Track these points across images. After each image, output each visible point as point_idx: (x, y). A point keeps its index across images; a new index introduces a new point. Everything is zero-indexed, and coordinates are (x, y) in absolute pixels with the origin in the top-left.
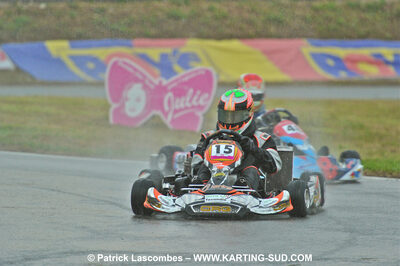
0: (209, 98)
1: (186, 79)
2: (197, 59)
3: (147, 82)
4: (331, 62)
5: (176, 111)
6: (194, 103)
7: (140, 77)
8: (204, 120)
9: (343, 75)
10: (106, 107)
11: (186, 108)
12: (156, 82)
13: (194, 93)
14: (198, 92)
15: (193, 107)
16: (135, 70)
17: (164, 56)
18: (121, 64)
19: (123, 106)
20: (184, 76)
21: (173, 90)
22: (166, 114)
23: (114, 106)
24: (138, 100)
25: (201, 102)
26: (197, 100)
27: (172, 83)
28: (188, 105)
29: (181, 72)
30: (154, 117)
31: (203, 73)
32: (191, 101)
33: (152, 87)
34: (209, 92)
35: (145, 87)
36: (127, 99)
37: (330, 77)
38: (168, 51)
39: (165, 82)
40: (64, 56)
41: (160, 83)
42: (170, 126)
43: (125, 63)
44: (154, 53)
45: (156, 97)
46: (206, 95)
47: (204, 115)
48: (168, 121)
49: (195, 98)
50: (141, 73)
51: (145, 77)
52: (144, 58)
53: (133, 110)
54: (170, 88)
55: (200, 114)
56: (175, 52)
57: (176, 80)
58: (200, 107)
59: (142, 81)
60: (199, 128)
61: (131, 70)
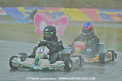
2: (63, 14)
4: (105, 16)
6: (61, 27)
8: (64, 33)
9: (108, 20)
10: (34, 28)
12: (50, 20)
13: (61, 24)
14: (63, 24)
16: (43, 16)
17: (54, 13)
18: (39, 15)
19: (39, 28)
20: (58, 19)
23: (36, 27)
24: (44, 26)
25: (63, 27)
29: (58, 17)
31: (64, 18)
33: (48, 22)
34: (66, 24)
35: (46, 22)
36: (40, 25)
37: (104, 20)
38: (55, 11)
39: (52, 20)
43: (40, 14)
44: (51, 12)
46: (65, 25)
51: (46, 19)
52: (47, 13)
56: (57, 12)
57: (56, 20)
60: (62, 35)
61: (42, 16)
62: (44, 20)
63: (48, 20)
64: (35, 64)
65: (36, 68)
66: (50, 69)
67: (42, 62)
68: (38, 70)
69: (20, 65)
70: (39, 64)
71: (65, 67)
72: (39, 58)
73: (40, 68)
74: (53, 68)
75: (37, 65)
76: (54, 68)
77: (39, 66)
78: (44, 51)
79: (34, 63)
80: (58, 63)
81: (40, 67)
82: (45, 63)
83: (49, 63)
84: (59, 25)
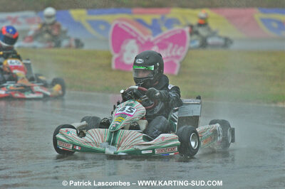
0: (184, 50)
1: (167, 37)
2: (178, 22)
3: (139, 39)
4: (275, 25)
6: (173, 53)
7: (134, 35)
8: (181, 67)
10: (110, 57)
11: (167, 58)
12: (146, 38)
13: (173, 47)
14: (176, 46)
15: (172, 57)
16: (131, 30)
17: (155, 21)
19: (121, 56)
20: (166, 35)
21: (158, 44)
23: (115, 56)
24: (133, 52)
25: (178, 53)
26: (176, 52)
27: (157, 40)
28: (169, 55)
29: (165, 31)
31: (180, 32)
32: (171, 52)
33: (143, 42)
34: (184, 46)
35: (138, 42)
36: (125, 51)
38: (158, 17)
39: (152, 39)
40: (83, 21)
41: (149, 39)
43: (123, 25)
44: (148, 18)
46: (182, 48)
47: (181, 63)
49: (174, 50)
51: (137, 35)
52: (140, 22)
53: (129, 59)
54: (156, 42)
55: (177, 62)
56: (163, 18)
57: (160, 38)
58: (177, 57)
59: (136, 38)
60: (176, 72)
61: (128, 30)
62: (132, 37)
63: (142, 39)
64: (109, 142)
65: (112, 153)
66: (143, 152)
67: (125, 137)
68: (115, 157)
69: (74, 145)
70: (117, 142)
71: (180, 148)
72: (119, 127)
73: (121, 152)
74: (151, 152)
75: (114, 144)
76: (153, 150)
77: (119, 146)
78: (132, 112)
79: (107, 139)
80: (163, 138)
81: (120, 149)
82: (133, 140)
83: (141, 138)
84: (169, 50)
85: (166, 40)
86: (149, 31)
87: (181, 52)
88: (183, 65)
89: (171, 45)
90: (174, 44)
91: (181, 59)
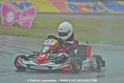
0: (34, 17)
1: (27, 11)
3: (14, 11)
4: (73, 7)
5: (23, 21)
6: (29, 18)
9: (77, 11)
11: (27, 20)
12: (17, 11)
13: (29, 15)
14: (31, 15)
15: (29, 19)
19: (6, 19)
20: (26, 10)
22: (20, 21)
23: (3, 18)
24: (11, 17)
25: (31, 18)
27: (22, 12)
28: (27, 19)
29: (26, 8)
30: (16, 22)
31: (32, 9)
32: (28, 17)
35: (14, 13)
36: (8, 16)
37: (73, 11)
39: (20, 11)
41: (18, 11)
42: (21, 26)
43: (7, 5)
45: (17, 16)
46: (33, 16)
48: (21, 24)
49: (30, 17)
50: (12, 8)
51: (13, 10)
53: (10, 20)
54: (21, 13)
55: (31, 22)
57: (23, 11)
58: (31, 20)
59: (13, 11)
60: (30, 26)
61: (9, 7)
62: (11, 11)
63: (15, 11)
84: (27, 17)
85: (26, 12)
86: (19, 8)
87: (32, 17)
88: (33, 23)
89: (28, 14)
90: (30, 14)
91: (33, 21)
